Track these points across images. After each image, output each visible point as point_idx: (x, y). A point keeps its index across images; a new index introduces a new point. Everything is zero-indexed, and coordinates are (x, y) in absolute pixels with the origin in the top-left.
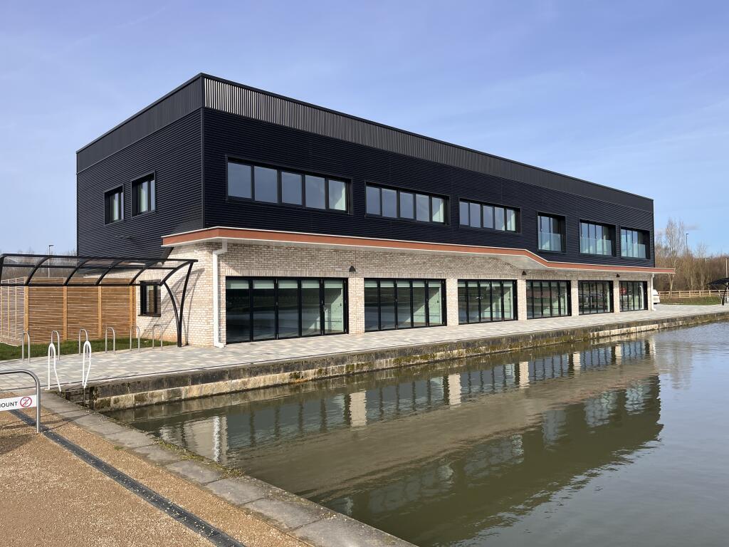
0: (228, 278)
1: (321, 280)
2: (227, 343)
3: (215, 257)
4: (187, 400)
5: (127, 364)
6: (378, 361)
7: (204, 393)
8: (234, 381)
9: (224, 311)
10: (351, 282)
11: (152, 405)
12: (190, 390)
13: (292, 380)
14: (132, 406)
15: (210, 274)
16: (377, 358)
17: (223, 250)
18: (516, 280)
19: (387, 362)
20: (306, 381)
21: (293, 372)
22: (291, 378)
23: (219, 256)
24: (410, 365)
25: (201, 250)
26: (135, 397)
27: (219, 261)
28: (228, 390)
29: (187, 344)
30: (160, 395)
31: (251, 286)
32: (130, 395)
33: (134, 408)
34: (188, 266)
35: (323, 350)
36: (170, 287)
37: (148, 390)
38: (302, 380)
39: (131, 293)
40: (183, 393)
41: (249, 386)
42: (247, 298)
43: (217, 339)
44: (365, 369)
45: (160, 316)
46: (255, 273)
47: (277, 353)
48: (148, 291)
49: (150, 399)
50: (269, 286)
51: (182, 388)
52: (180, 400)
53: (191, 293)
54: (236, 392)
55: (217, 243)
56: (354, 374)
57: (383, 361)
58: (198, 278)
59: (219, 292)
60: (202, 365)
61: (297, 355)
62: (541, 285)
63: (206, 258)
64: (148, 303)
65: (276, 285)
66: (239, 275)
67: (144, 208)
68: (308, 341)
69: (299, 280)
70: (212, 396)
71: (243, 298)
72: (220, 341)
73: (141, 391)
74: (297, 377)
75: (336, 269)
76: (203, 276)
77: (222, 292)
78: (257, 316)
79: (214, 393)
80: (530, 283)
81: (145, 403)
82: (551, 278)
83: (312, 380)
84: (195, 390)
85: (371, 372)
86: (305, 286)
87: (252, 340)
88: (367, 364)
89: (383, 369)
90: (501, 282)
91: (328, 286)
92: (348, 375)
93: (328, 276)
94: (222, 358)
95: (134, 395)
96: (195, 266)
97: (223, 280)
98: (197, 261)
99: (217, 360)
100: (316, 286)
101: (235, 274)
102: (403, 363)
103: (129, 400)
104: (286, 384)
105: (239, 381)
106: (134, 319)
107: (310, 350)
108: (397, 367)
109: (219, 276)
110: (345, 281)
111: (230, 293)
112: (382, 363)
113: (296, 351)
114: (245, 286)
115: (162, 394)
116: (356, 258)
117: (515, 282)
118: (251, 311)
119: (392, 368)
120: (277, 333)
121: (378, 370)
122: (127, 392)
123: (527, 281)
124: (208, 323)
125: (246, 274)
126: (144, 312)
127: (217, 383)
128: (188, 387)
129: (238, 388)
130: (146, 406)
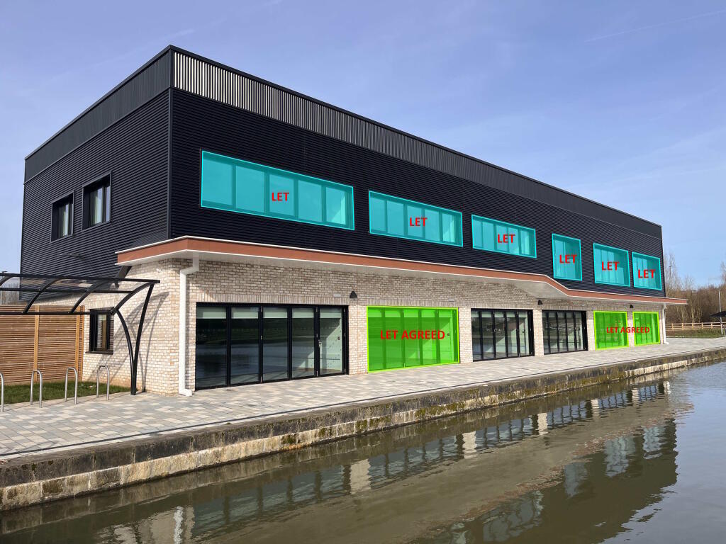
0: (200, 305)
1: (316, 308)
2: (197, 389)
3: (183, 277)
4: (127, 486)
5: (49, 425)
6: (396, 415)
7: (156, 473)
8: (203, 452)
9: (193, 347)
10: (352, 310)
11: (71, 498)
12: (134, 471)
13: (286, 447)
14: (39, 500)
15: (175, 299)
16: (395, 410)
17: (194, 269)
18: (532, 310)
19: (407, 415)
20: (304, 447)
21: (286, 435)
22: (284, 443)
23: (188, 276)
24: (435, 418)
25: (165, 269)
26: (44, 486)
27: (188, 282)
28: (193, 466)
29: (144, 391)
30: (85, 481)
31: (229, 314)
32: (37, 483)
33: (41, 504)
34: (147, 289)
35: (323, 398)
36: (125, 317)
37: (65, 473)
38: (298, 445)
39: (78, 324)
40: (123, 475)
41: (225, 458)
42: (224, 330)
43: (184, 385)
44: (381, 425)
45: (111, 353)
46: (234, 299)
47: (263, 405)
48: (100, 322)
49: (69, 487)
50: (252, 315)
51: (120, 468)
52: (118, 488)
53: (151, 324)
54: (205, 468)
55: (186, 260)
56: (366, 433)
57: (403, 414)
58: (160, 305)
59: (187, 323)
60: (158, 426)
61: (289, 407)
62: (557, 315)
63: (171, 278)
64: (99, 337)
65: (261, 314)
66: (214, 301)
67: (98, 219)
68: (302, 385)
69: (289, 308)
70: (168, 476)
71: (219, 330)
72: (187, 387)
73: (53, 476)
74: (291, 441)
75: (335, 295)
76: (167, 301)
77: (191, 323)
78: (235, 351)
79: (171, 472)
80: (546, 312)
81: (60, 495)
82: (566, 308)
83: (312, 445)
84: (141, 470)
85: (388, 430)
86: (297, 315)
87: (228, 384)
88: (383, 419)
89: (404, 425)
90: (516, 312)
91: (324, 315)
92: (359, 435)
93: (325, 303)
94: (188, 413)
95: (42, 482)
96: (157, 289)
97: (193, 307)
98: (159, 282)
99: (180, 416)
100: (309, 315)
101: (209, 299)
102: (428, 415)
103: (34, 490)
104: (276, 452)
105: (209, 451)
106: (80, 358)
107: (306, 400)
108: (419, 422)
109: (188, 302)
110: (344, 310)
111: (201, 324)
112: (402, 417)
113: (286, 401)
114: (220, 315)
115: (88, 480)
116: (358, 281)
117: (530, 313)
118: (229, 344)
119: (414, 423)
120: (261, 374)
121: (396, 427)
122: (31, 480)
123: (543, 311)
124: (172, 363)
125: (222, 299)
126: (93, 348)
127: (175, 457)
128: (129, 466)
129: (208, 463)
130: (62, 499)
